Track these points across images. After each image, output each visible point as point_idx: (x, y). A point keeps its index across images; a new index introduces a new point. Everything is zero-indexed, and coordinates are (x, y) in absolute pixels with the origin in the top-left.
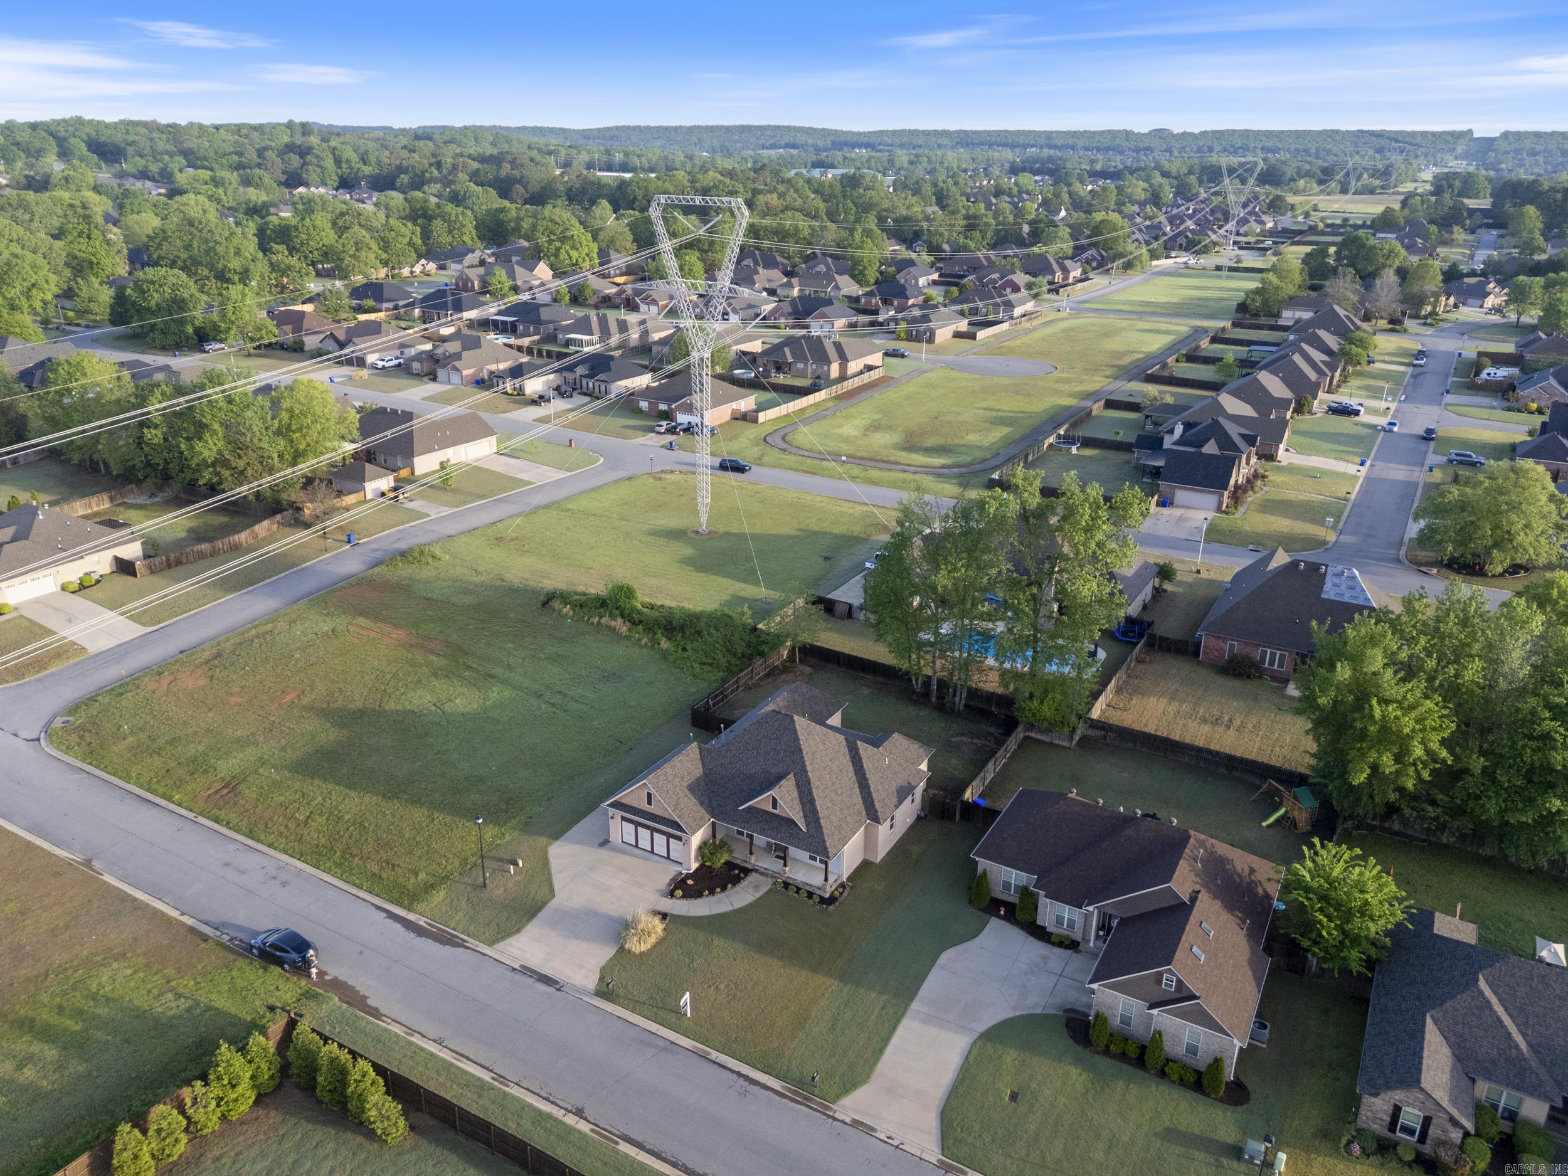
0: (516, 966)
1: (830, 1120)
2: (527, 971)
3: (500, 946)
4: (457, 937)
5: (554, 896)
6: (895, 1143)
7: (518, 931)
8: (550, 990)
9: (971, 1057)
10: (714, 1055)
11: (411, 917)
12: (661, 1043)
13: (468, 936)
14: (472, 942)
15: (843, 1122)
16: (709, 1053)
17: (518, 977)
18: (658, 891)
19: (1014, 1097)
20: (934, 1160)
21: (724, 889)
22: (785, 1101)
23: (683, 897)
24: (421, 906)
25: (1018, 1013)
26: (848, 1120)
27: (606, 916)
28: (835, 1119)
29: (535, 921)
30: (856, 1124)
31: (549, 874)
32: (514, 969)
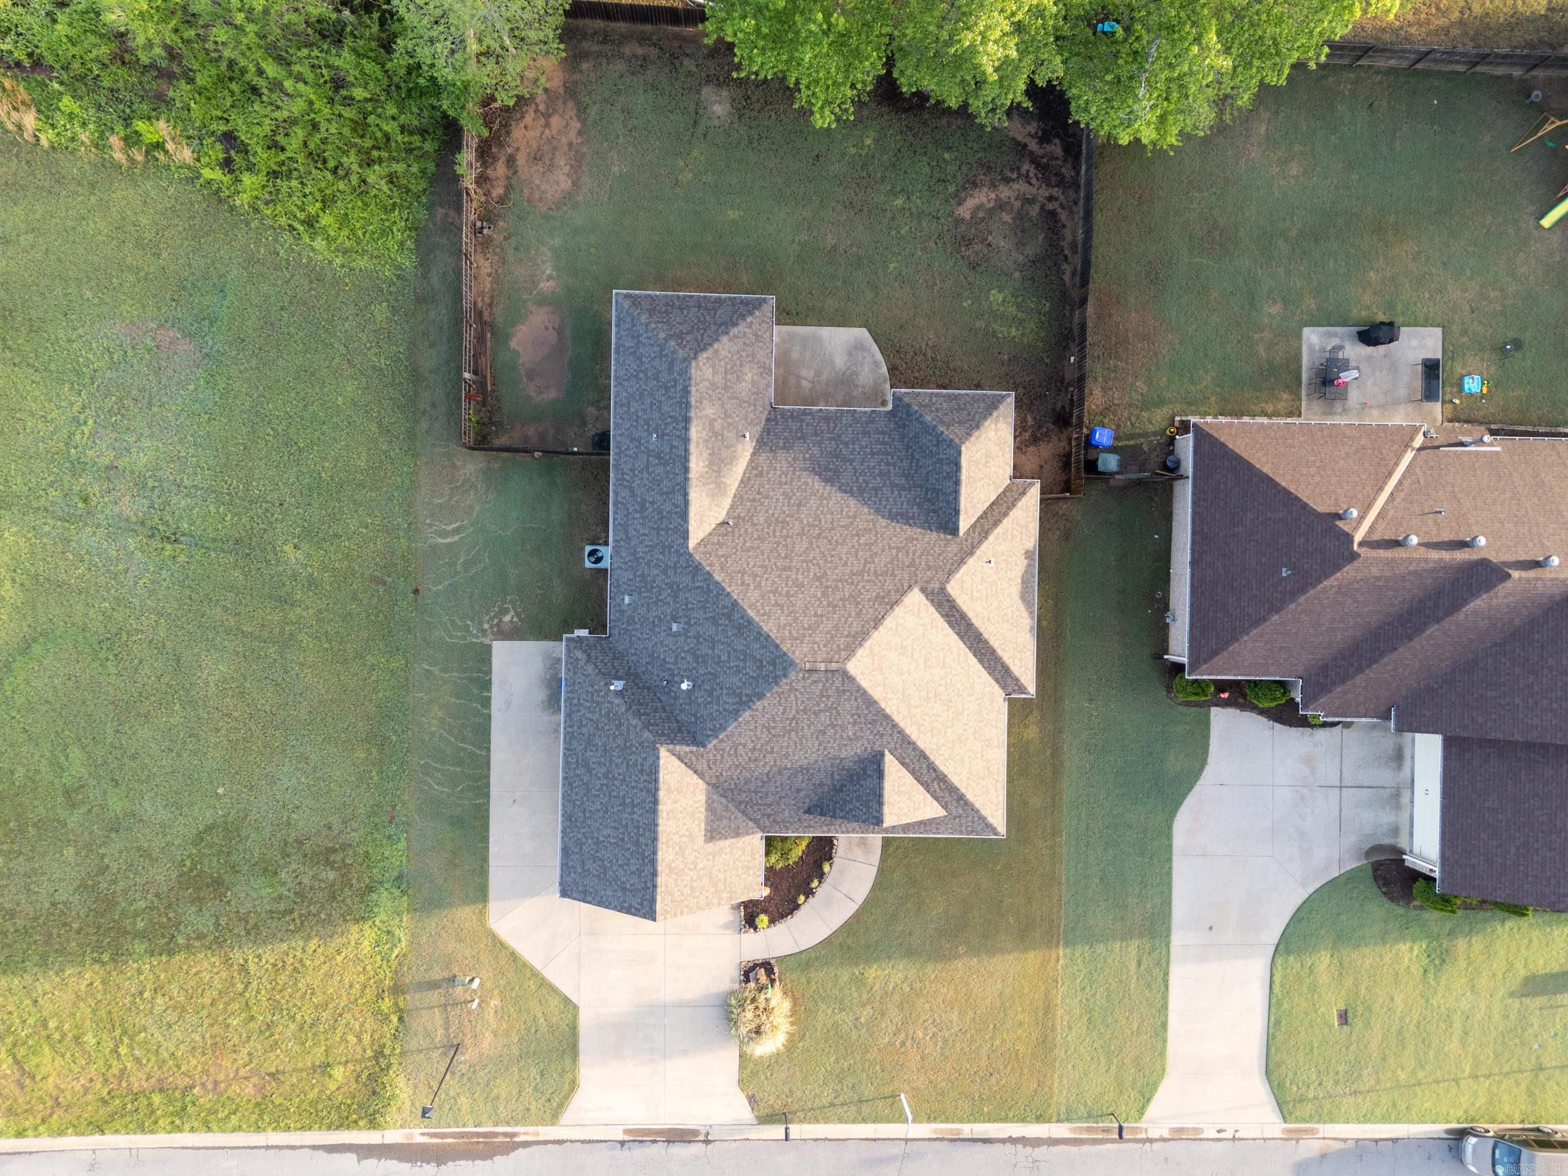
0: (621, 1137)
1: (1148, 1145)
2: (640, 1137)
3: (568, 1116)
4: (496, 1135)
5: (576, 1008)
6: (1228, 1135)
7: (573, 1085)
8: (696, 1149)
9: (1277, 989)
10: (968, 1129)
11: (393, 1136)
12: (896, 1149)
13: (508, 1124)
14: (525, 1133)
15: (1163, 1140)
16: (959, 1131)
17: (638, 1152)
18: (727, 926)
19: (1344, 1017)
20: (1278, 1134)
21: (821, 876)
22: (1086, 1148)
23: (772, 921)
24: (392, 1115)
25: (1311, 890)
26: (1166, 1135)
27: (681, 1005)
28: (1151, 1141)
29: (582, 1058)
30: (1178, 1135)
31: (535, 973)
32: (622, 1143)
